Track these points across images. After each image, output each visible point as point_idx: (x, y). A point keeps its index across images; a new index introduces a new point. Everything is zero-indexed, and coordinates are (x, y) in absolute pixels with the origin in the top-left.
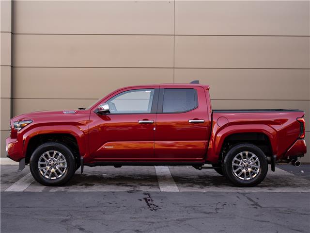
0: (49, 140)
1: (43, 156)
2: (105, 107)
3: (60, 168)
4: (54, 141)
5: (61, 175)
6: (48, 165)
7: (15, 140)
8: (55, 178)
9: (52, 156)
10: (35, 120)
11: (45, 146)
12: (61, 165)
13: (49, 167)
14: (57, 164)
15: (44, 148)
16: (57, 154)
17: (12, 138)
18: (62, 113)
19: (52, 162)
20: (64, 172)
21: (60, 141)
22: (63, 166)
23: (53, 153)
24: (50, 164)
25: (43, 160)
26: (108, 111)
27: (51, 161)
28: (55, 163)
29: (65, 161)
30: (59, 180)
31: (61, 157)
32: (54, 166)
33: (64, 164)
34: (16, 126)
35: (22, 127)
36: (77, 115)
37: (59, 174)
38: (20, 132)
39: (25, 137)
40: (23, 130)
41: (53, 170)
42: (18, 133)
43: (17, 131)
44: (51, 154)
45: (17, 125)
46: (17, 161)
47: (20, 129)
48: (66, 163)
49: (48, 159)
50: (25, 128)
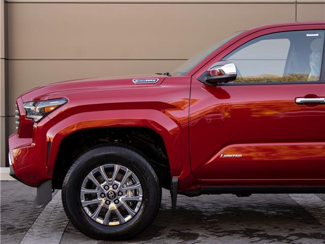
0: (102, 140)
1: (91, 176)
2: (229, 69)
3: (128, 202)
4: (111, 144)
5: (129, 217)
6: (103, 195)
7: (28, 142)
8: (118, 223)
9: (110, 177)
10: (73, 98)
11: (96, 155)
12: (130, 194)
13: (103, 200)
14: (121, 193)
15: (94, 159)
16: (122, 172)
17: (20, 137)
18: (129, 82)
19: (111, 189)
20: (136, 210)
21: (124, 143)
22: (135, 198)
23: (112, 169)
24: (106, 192)
25: (90, 185)
26: (233, 78)
27: (107, 185)
28: (116, 191)
29: (138, 186)
30: (126, 227)
31: (130, 178)
32: (114, 197)
33: (135, 193)
34: (28, 111)
35: (44, 113)
36: (163, 86)
37: (125, 213)
38: (41, 124)
39: (50, 135)
40: (47, 120)
41: (113, 206)
42: (35, 126)
43: (32, 122)
44: (109, 171)
45: (32, 108)
46: (32, 185)
47: (40, 117)
48: (140, 190)
49: (101, 182)
50: (52, 116)
